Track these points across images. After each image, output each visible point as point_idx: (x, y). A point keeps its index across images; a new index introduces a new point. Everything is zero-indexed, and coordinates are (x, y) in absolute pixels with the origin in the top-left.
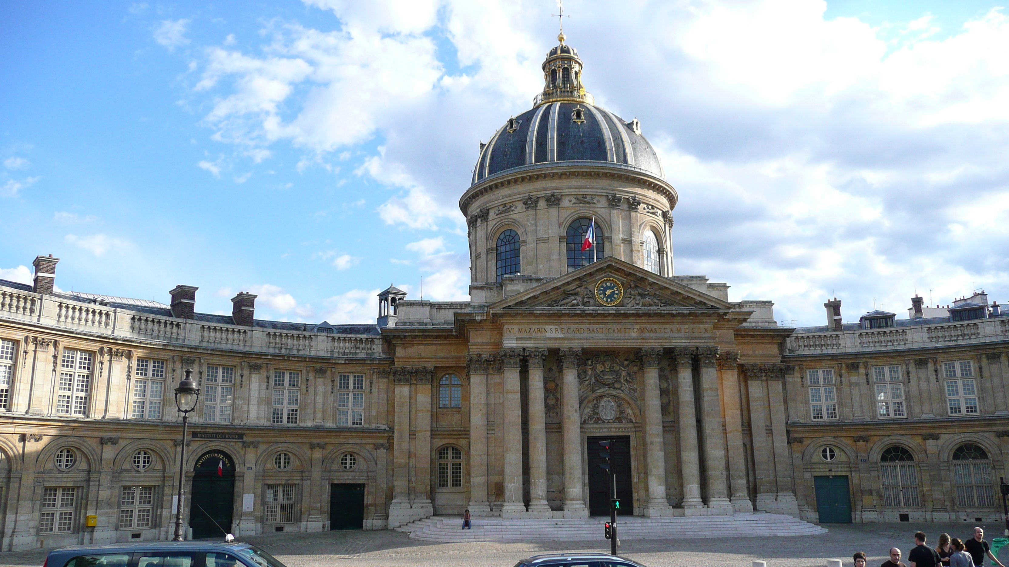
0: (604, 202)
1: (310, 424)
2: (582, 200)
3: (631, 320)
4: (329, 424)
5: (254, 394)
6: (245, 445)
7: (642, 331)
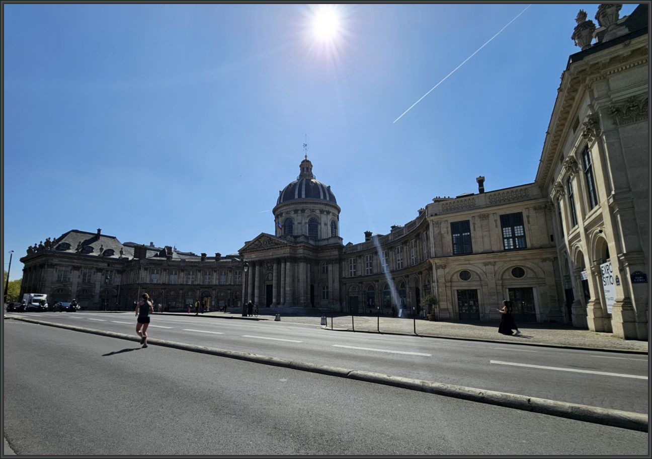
0: (293, 212)
1: (228, 284)
2: (288, 213)
3: (269, 250)
4: (232, 284)
5: (215, 277)
6: (213, 290)
7: (272, 253)
